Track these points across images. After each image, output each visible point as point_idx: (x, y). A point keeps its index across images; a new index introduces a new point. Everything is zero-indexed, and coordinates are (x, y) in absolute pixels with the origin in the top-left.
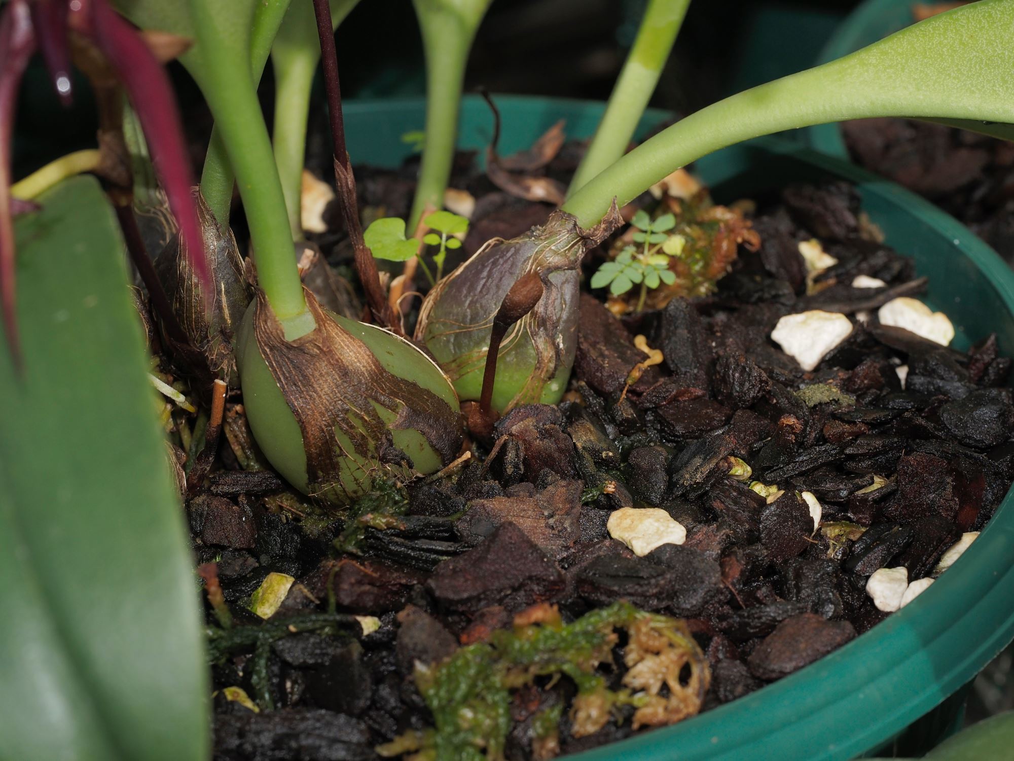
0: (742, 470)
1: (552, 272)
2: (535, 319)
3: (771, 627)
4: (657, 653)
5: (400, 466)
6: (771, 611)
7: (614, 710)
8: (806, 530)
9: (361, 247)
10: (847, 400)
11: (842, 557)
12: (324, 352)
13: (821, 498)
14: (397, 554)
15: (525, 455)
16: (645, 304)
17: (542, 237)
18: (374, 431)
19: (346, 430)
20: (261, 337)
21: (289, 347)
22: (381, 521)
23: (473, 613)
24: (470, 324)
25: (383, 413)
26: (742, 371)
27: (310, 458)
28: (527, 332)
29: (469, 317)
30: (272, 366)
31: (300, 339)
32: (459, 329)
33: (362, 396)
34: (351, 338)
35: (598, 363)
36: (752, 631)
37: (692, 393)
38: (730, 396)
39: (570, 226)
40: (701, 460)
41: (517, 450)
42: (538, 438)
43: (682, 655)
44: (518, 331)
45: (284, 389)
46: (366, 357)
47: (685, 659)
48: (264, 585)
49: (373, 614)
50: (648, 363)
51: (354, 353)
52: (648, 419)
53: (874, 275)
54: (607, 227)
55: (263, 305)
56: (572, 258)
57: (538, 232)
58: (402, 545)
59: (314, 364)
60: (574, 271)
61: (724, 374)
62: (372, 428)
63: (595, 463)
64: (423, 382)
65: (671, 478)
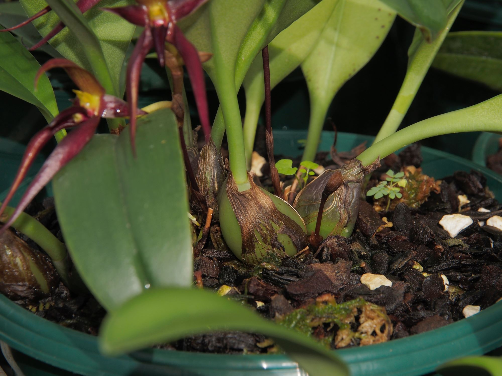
0: (418, 267)
1: (349, 182)
2: (341, 201)
3: (421, 319)
4: (372, 319)
5: (280, 249)
6: (422, 314)
7: (353, 339)
8: (441, 289)
9: (273, 167)
10: (465, 246)
11: (455, 301)
12: (253, 198)
13: (449, 279)
14: (275, 280)
15: (331, 253)
16: (389, 208)
17: (347, 169)
18: (270, 233)
19: (259, 231)
20: (229, 190)
21: (239, 194)
22: (269, 267)
23: (301, 301)
24: (315, 201)
25: (275, 226)
26: (423, 230)
27: (243, 242)
28: (337, 206)
29: (314, 199)
30: (232, 203)
31: (244, 192)
32: (310, 203)
33: (266, 218)
34: (265, 194)
35: (365, 224)
36: (414, 321)
37: (403, 238)
38: (418, 240)
39: (358, 165)
40: (402, 259)
41: (328, 250)
42: (337, 246)
43: (383, 320)
44: (333, 205)
45: (236, 212)
46: (270, 203)
47: (384, 322)
48: (220, 289)
49: (263, 301)
50: (386, 226)
51: (265, 200)
52: (384, 246)
53: (486, 208)
54: (374, 166)
55: (231, 177)
56: (358, 178)
57: (345, 166)
58: (277, 277)
59: (249, 203)
60: (359, 183)
61: (416, 231)
62: (269, 231)
63: (359, 257)
64: (292, 217)
65: (389, 266)
